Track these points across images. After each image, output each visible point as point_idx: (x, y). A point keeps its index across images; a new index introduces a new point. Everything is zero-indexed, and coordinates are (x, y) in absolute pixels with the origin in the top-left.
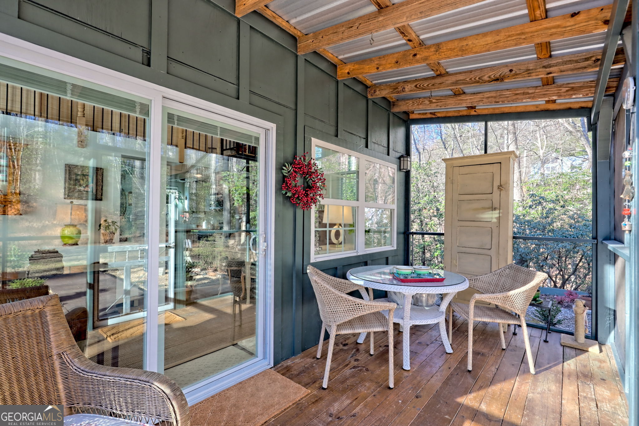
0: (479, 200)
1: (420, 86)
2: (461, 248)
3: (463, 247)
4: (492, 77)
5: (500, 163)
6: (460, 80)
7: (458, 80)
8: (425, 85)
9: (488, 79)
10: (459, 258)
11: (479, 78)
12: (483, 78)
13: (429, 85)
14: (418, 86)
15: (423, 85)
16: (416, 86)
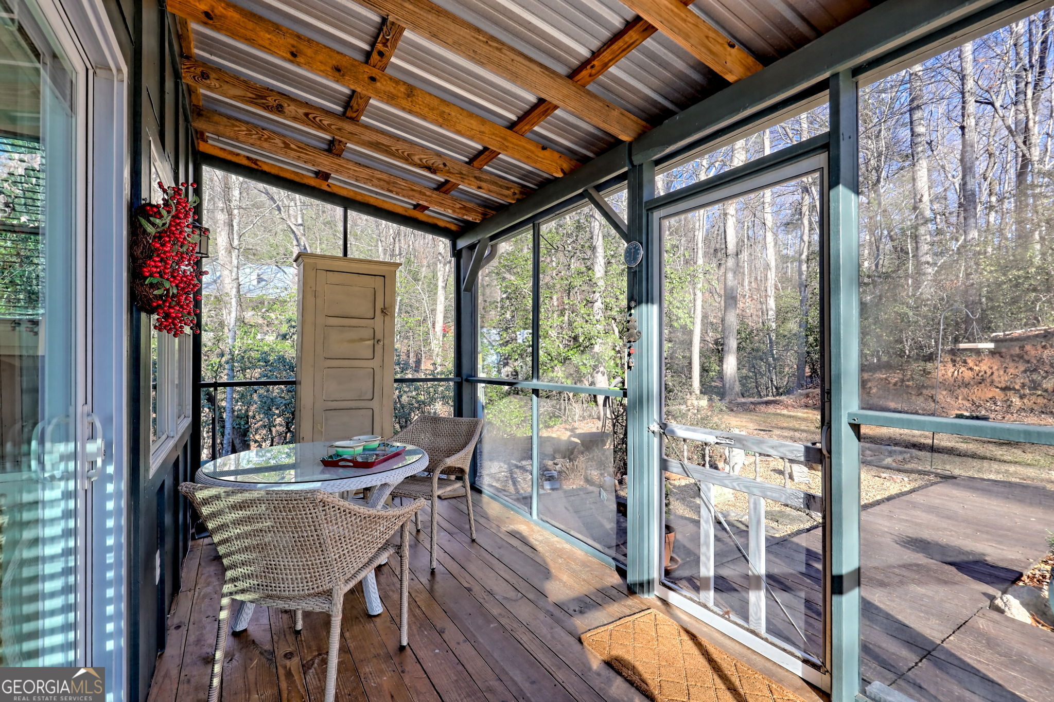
0: (356, 327)
1: (314, 118)
2: (330, 403)
3: (332, 401)
4: (424, 161)
5: (384, 276)
6: (383, 145)
7: (380, 143)
8: (325, 123)
9: (419, 162)
10: (326, 419)
11: (408, 155)
12: (413, 158)
13: (333, 127)
14: (310, 116)
15: (320, 121)
16: (307, 115)
